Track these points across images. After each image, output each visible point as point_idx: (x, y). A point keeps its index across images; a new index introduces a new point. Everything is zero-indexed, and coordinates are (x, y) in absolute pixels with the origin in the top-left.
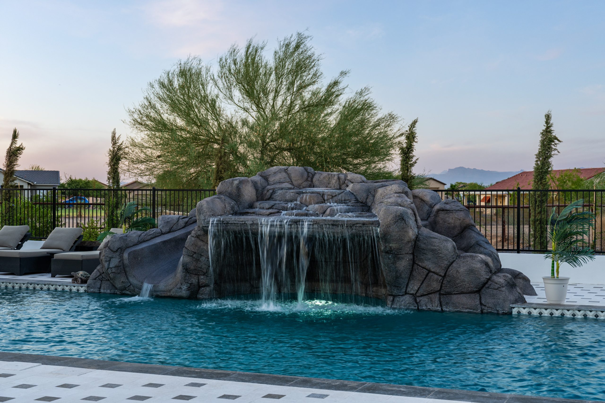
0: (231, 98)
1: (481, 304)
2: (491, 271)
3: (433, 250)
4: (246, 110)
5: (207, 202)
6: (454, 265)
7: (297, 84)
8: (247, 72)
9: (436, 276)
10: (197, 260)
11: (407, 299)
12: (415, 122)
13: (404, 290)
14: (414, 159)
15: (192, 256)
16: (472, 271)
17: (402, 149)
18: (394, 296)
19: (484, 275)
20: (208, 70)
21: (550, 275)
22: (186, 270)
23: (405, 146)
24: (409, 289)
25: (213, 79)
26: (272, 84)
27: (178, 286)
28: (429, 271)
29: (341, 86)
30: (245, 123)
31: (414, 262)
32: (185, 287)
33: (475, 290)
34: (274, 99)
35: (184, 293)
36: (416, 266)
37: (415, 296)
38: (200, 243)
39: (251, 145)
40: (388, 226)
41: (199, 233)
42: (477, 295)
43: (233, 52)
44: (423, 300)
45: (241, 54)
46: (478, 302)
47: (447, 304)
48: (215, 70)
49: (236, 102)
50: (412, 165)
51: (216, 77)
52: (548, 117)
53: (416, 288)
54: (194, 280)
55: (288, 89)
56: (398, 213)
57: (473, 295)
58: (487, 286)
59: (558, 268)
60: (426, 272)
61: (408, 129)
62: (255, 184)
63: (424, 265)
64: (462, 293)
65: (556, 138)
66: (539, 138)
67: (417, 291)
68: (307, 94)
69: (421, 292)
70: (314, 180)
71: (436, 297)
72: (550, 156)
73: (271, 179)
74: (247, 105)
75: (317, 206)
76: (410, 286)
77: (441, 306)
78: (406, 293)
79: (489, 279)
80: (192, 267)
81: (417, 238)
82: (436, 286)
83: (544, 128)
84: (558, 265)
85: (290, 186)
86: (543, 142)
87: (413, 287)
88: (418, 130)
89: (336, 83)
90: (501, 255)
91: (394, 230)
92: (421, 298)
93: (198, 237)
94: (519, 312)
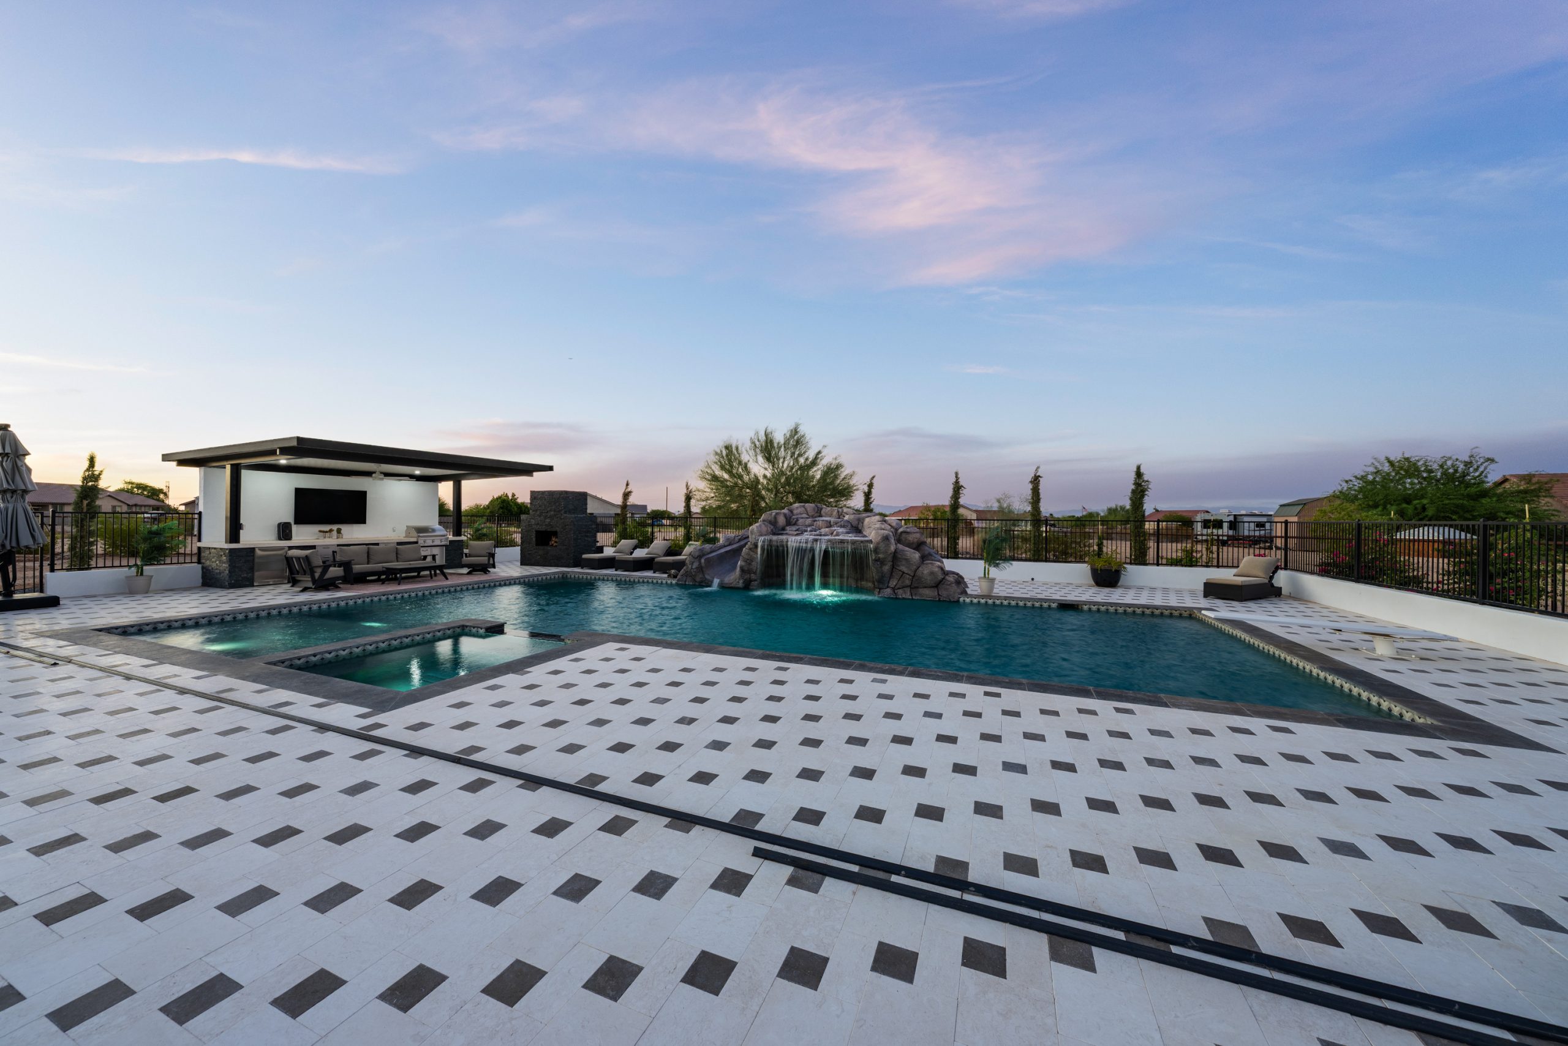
0: (757, 462)
1: (939, 594)
2: (944, 573)
3: (906, 559)
4: (766, 469)
5: (757, 527)
6: (920, 569)
7: (797, 453)
8: (767, 446)
9: (908, 576)
10: (750, 564)
11: (889, 591)
12: (874, 477)
13: (886, 585)
14: (872, 500)
15: (746, 561)
16: (932, 573)
17: (865, 493)
18: (880, 589)
19: (940, 576)
20: (743, 445)
21: (983, 576)
22: (742, 570)
23: (867, 491)
24: (890, 585)
25: (747, 451)
26: (782, 453)
27: (737, 581)
28: (904, 573)
29: (822, 454)
30: (765, 476)
31: (893, 567)
32: (741, 581)
33: (934, 585)
34: (783, 463)
35: (741, 584)
36: (894, 570)
37: (894, 589)
38: (752, 553)
39: (768, 490)
40: (878, 543)
41: (751, 546)
42: (936, 589)
43: (757, 433)
44: (900, 592)
45: (763, 438)
46: (936, 594)
47: (916, 594)
48: (748, 444)
49: (760, 464)
50: (871, 503)
51: (748, 449)
52: (957, 474)
53: (895, 584)
54: (747, 576)
55: (791, 457)
56: (885, 535)
57: (933, 589)
58: (942, 583)
59: (988, 571)
60: (901, 573)
61: (869, 481)
62: (785, 515)
63: (899, 568)
64: (926, 587)
65: (962, 486)
66: (952, 486)
67: (896, 586)
68: (802, 460)
69: (898, 586)
70: (822, 512)
71: (908, 590)
72: (959, 498)
73: (795, 512)
74: (766, 466)
75: (827, 529)
76: (891, 583)
77: (912, 596)
78: (888, 587)
79: (944, 578)
80: (746, 569)
81: (896, 551)
82: (908, 582)
83: (955, 480)
84: (988, 569)
85: (807, 516)
86: (954, 489)
87: (893, 583)
88: (874, 481)
89: (819, 453)
90: (945, 560)
91: (882, 546)
92: (898, 590)
93: (750, 549)
94: (964, 601)
